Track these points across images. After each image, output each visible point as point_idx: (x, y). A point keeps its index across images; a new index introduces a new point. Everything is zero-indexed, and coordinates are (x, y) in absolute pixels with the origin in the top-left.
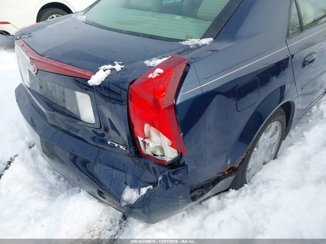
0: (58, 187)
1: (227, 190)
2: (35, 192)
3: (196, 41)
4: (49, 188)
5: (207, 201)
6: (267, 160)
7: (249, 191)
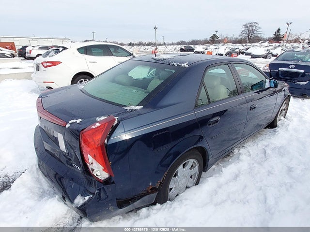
0: (48, 192)
1: (154, 204)
2: (31, 194)
3: (133, 107)
4: (42, 193)
5: (140, 211)
6: (189, 185)
7: (168, 206)
